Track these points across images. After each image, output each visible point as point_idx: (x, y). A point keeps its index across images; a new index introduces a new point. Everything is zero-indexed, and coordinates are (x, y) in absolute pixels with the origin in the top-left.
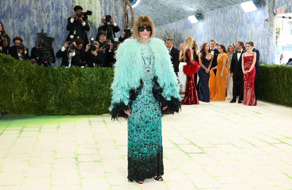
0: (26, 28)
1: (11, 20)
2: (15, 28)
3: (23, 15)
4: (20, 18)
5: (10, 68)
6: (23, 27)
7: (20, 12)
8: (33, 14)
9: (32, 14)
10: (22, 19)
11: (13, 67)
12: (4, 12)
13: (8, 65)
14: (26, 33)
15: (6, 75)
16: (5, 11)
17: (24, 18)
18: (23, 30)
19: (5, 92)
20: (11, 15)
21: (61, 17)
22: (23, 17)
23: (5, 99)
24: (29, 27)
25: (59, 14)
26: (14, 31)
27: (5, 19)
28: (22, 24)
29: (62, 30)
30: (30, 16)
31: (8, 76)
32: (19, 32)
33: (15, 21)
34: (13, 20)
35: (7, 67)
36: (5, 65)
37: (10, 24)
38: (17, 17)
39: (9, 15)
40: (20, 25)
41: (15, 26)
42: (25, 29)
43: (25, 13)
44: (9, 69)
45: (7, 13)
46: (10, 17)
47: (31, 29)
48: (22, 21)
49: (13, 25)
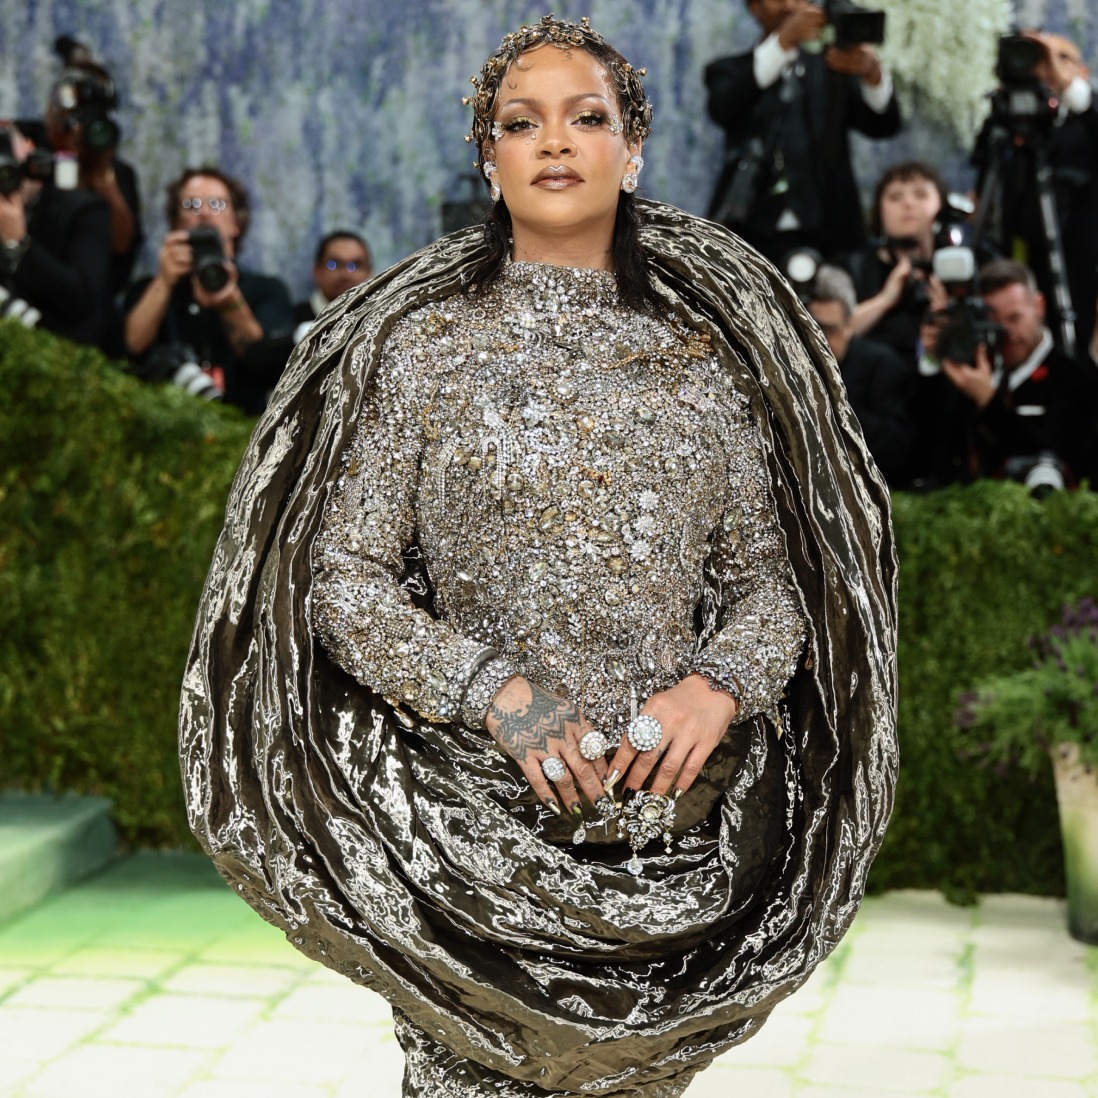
0: (405, 153)
1: (295, 97)
2: (325, 158)
3: (384, 46)
4: (365, 72)
5: (178, 487)
6: (383, 147)
7: (361, 25)
8: (461, 36)
9: (454, 40)
10: (375, 86)
11: (197, 484)
12: (250, 32)
13: (164, 469)
14: (409, 197)
15: (150, 544)
16: (257, 19)
17: (395, 73)
18: (387, 175)
19: (144, 677)
20: (298, 49)
21: (681, 51)
22: (385, 67)
23: (140, 730)
24: (429, 142)
25: (662, 24)
26: (320, 180)
27: (256, 84)
28: (378, 121)
29: (685, 162)
30: (438, 51)
31: (164, 551)
32: (357, 186)
33: (325, 101)
34: (313, 93)
35: (157, 481)
36: (145, 470)
37: (289, 123)
38: (338, 68)
39: (283, 50)
40: (363, 129)
41: (330, 138)
42: (395, 160)
43: (398, 30)
44: (165, 502)
45: (268, 39)
46: (289, 72)
47: (445, 164)
48: (380, 101)
49: (312, 131)
